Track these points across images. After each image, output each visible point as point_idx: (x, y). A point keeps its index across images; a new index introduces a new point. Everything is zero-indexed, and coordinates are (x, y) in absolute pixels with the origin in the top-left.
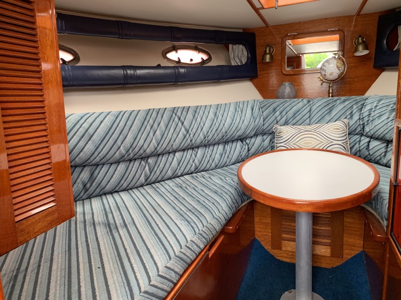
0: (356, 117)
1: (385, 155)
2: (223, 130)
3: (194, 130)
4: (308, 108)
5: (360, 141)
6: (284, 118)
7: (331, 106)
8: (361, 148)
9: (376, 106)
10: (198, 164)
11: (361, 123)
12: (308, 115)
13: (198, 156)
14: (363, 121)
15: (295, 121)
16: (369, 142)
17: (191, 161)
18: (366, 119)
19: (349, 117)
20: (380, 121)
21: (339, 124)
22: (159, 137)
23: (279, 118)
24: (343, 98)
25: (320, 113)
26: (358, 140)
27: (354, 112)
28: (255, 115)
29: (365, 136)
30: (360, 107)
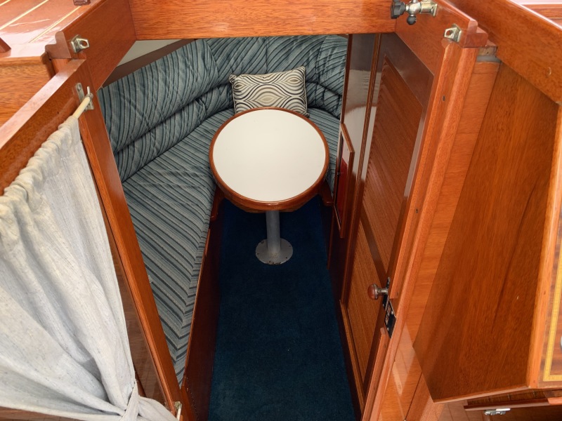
0: (312, 65)
1: (337, 108)
2: (178, 98)
4: (265, 49)
5: (316, 90)
6: (240, 66)
7: (287, 49)
8: (317, 98)
9: (331, 55)
10: (159, 147)
11: (317, 72)
12: (264, 60)
13: (157, 137)
14: (318, 70)
15: (251, 68)
16: (324, 92)
17: (152, 146)
18: (321, 68)
19: (305, 64)
20: (334, 74)
23: (234, 67)
25: (277, 58)
26: (314, 89)
27: (310, 59)
28: (208, 66)
29: (321, 85)
30: (316, 54)
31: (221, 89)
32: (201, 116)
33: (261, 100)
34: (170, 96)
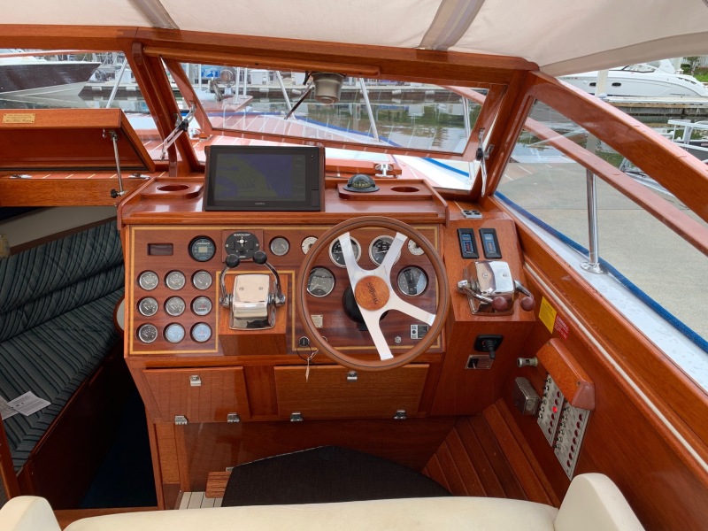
3: (71, 269)
10: (78, 300)
13: (77, 291)
22: (34, 284)
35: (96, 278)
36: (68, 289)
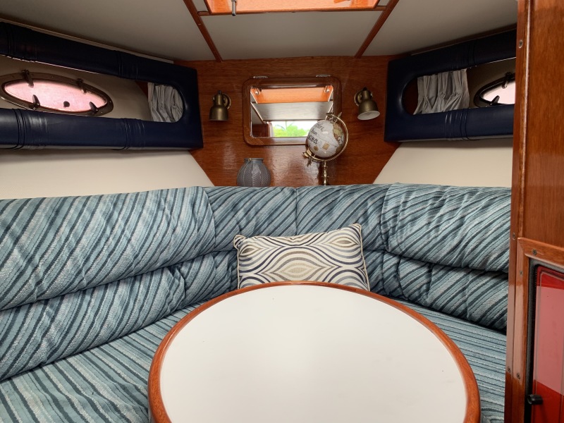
0: (373, 221)
1: (428, 290)
2: (129, 252)
4: (294, 203)
5: (382, 263)
6: (253, 222)
7: (331, 201)
8: (386, 275)
9: (405, 202)
11: (383, 232)
12: (293, 217)
14: (385, 227)
15: (271, 228)
16: (398, 264)
18: (390, 224)
19: (361, 220)
20: (415, 228)
21: (346, 232)
23: (243, 223)
24: (348, 188)
25: (314, 213)
26: (379, 260)
27: (369, 211)
29: (391, 253)
30: (379, 203)
31: (218, 258)
32: (175, 300)
33: (286, 272)
34: (112, 242)
35: (109, 293)
36: (36, 311)
